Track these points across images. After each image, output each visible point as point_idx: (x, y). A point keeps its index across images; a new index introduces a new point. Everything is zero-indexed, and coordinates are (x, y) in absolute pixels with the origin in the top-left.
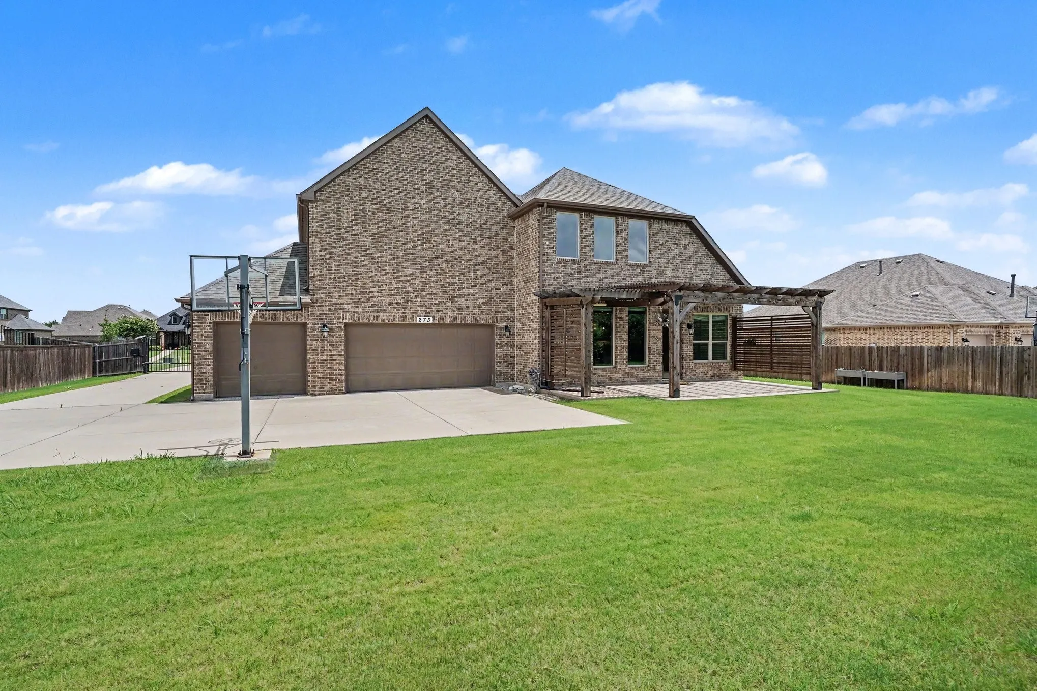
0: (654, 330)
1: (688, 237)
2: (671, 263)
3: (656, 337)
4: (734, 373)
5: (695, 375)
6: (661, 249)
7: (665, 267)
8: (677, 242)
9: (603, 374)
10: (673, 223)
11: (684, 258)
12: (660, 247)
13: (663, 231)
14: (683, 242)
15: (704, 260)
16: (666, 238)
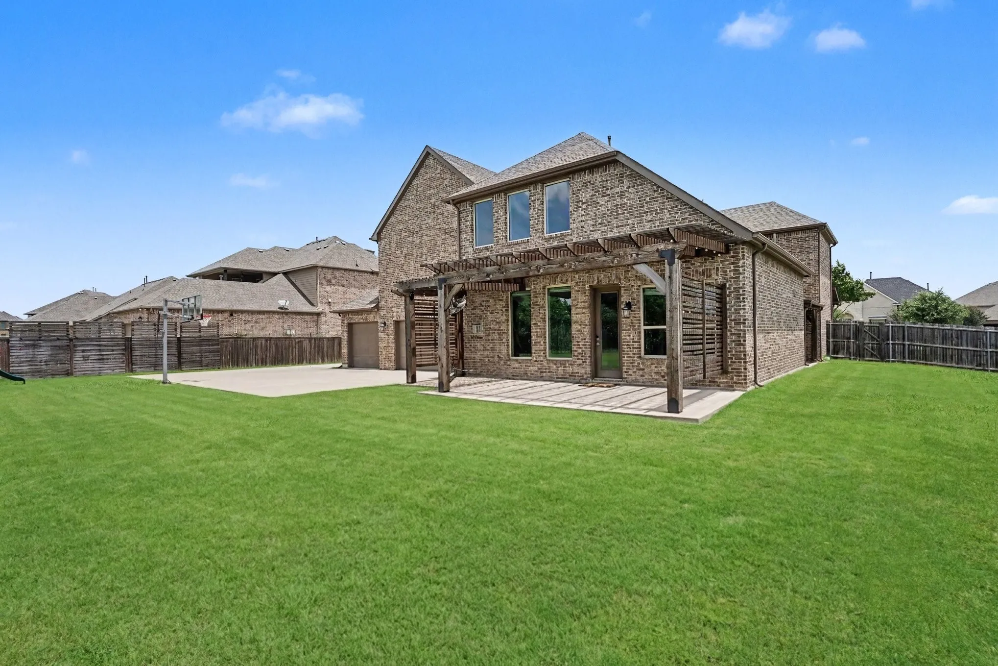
0: (577, 314)
1: (626, 181)
2: (600, 224)
3: (582, 323)
4: (723, 379)
5: (642, 376)
6: (585, 209)
7: (591, 231)
8: (608, 192)
9: (517, 365)
10: (601, 170)
11: (620, 212)
12: (584, 206)
13: (586, 184)
14: (618, 190)
15: (656, 206)
16: (592, 193)
